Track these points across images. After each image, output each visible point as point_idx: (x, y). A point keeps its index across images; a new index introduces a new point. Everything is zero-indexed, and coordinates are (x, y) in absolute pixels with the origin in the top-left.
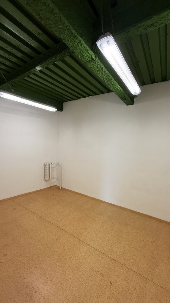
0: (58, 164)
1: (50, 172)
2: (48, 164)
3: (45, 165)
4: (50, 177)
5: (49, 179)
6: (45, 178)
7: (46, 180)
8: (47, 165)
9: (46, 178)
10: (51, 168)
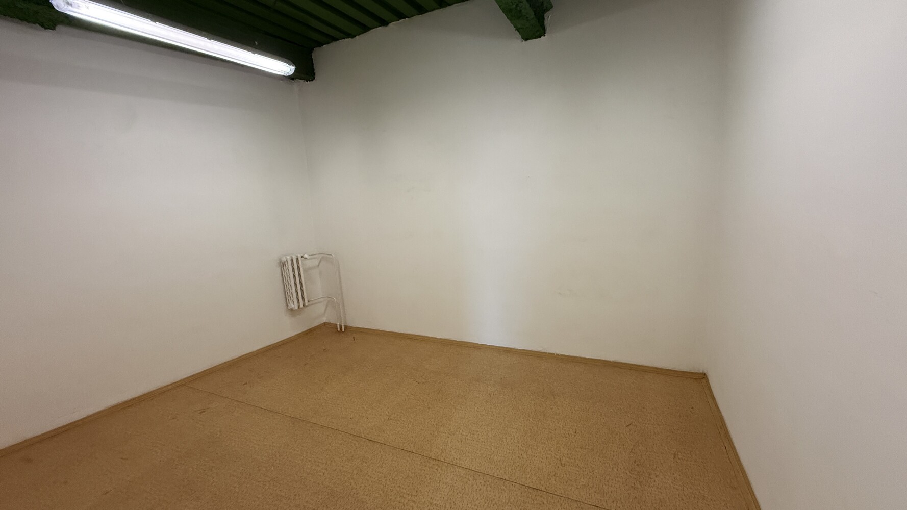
0: (325, 257)
1: (301, 283)
2: (292, 260)
3: (283, 264)
4: (303, 299)
5: (301, 306)
6: (287, 305)
7: (292, 310)
8: (289, 262)
9: (291, 305)
10: (304, 270)
